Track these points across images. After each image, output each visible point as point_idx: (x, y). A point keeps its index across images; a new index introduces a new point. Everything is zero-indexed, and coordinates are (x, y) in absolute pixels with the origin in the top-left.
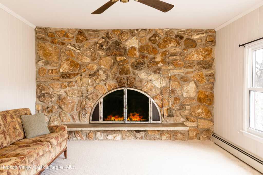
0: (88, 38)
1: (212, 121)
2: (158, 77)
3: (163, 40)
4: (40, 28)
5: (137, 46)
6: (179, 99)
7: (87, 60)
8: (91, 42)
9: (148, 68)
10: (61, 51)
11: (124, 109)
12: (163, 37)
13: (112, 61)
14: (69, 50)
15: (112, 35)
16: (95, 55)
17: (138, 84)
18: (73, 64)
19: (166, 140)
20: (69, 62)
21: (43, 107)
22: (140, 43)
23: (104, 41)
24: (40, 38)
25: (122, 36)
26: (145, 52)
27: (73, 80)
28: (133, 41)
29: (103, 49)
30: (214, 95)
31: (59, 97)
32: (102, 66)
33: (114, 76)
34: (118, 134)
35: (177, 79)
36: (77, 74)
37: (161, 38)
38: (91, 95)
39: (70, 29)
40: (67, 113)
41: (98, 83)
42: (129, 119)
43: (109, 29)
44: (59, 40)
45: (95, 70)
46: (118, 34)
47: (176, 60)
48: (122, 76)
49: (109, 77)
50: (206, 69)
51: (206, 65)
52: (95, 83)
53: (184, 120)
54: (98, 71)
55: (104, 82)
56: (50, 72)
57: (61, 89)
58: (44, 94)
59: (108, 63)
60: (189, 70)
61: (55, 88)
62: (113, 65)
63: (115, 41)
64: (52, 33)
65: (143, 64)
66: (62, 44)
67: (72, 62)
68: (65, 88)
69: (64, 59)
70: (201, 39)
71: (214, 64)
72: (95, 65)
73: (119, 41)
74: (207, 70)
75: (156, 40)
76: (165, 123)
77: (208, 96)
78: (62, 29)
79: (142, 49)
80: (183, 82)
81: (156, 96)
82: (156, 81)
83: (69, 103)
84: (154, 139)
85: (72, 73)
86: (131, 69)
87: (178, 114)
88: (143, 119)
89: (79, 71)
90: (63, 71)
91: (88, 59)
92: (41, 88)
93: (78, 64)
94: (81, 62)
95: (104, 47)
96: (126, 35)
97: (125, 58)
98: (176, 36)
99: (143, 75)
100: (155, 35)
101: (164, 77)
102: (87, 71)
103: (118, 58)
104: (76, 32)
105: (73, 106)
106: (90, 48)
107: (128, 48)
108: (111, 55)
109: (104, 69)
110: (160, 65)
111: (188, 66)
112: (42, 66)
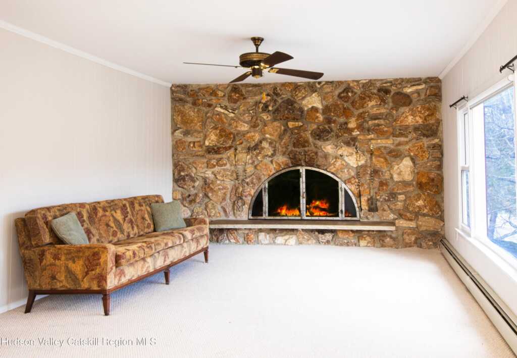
0: (246, 96)
1: (442, 218)
2: (352, 151)
3: (360, 96)
4: (178, 86)
5: (320, 106)
6: (386, 184)
7: (244, 127)
8: (251, 101)
9: (337, 138)
10: (207, 115)
11: (301, 198)
12: (359, 93)
13: (283, 128)
14: (218, 114)
15: (281, 90)
16: (257, 120)
17: (321, 161)
18: (224, 133)
19: (366, 246)
20: (218, 131)
21: (182, 195)
22: (324, 102)
23: (270, 100)
24: (178, 99)
25: (296, 92)
26: (332, 114)
27: (224, 156)
28: (313, 99)
29: (269, 111)
30: (442, 178)
31: (205, 180)
32: (267, 136)
33: (284, 150)
34: (291, 236)
35: (382, 153)
36: (230, 147)
37: (355, 94)
38: (251, 178)
39: (220, 85)
40: (216, 204)
41: (260, 160)
42: (308, 214)
43: (277, 83)
44: (204, 100)
45: (256, 141)
46: (290, 90)
47: (378, 125)
48: (297, 149)
49: (277, 152)
50: (427, 136)
51: (428, 131)
52: (256, 160)
53: (396, 217)
54: (261, 142)
55: (270, 159)
56: (192, 145)
57: (207, 169)
58: (184, 176)
59: (277, 130)
60: (402, 139)
61: (199, 168)
62: (284, 134)
63: (286, 99)
64: (194, 92)
65: (329, 132)
66: (207, 106)
67: (222, 130)
68: (212, 168)
69: (211, 127)
70: (418, 92)
71: (440, 128)
72: (257, 135)
73: (292, 99)
74: (429, 138)
75: (349, 97)
76: (366, 220)
77: (433, 180)
78: (208, 86)
79: (326, 110)
80: (392, 159)
81: (350, 179)
82: (350, 157)
83: (219, 189)
84: (348, 244)
85: (221, 146)
86: (311, 140)
87: (386, 207)
88: (330, 213)
89: (232, 143)
90: (210, 143)
91: (246, 125)
92: (180, 168)
93: (231, 133)
94: (236, 130)
95: (270, 108)
96: (303, 91)
98: (379, 90)
99: (328, 148)
100: (348, 89)
101: (363, 152)
102: (245, 143)
103: (291, 124)
104: (228, 88)
105: (225, 194)
106: (249, 110)
107: (306, 109)
108: (281, 119)
109: (270, 139)
110: (356, 133)
111: (400, 133)
112: (180, 138)
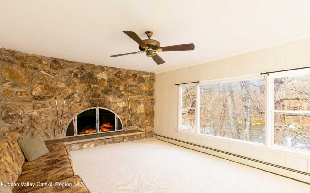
0: (64, 67)
1: (153, 126)
2: (121, 100)
3: (125, 76)
4: (7, 50)
5: (106, 78)
6: (135, 114)
7: (62, 85)
8: (67, 70)
9: (115, 94)
10: (34, 75)
11: (97, 123)
12: (124, 74)
13: (86, 87)
14: (43, 75)
15: (86, 67)
16: (70, 81)
17: (107, 105)
18: (48, 88)
19: (127, 141)
20: (43, 86)
21: (10, 128)
22: (108, 77)
23: (79, 71)
24: (7, 60)
25: (94, 69)
26: (113, 83)
27: (47, 101)
28: (103, 74)
29: (78, 78)
30: (154, 111)
31: (31, 118)
32: (77, 91)
33: (87, 99)
34: (91, 143)
35: (133, 102)
36: (52, 97)
37: (123, 75)
38: (67, 114)
39: (44, 57)
40: (40, 132)
41: (72, 104)
42: (100, 131)
43: (83, 63)
44: (31, 65)
45: (70, 93)
46: (91, 68)
47: (133, 89)
48: (94, 99)
49: (83, 100)
50: (150, 95)
51: (150, 93)
52: (69, 104)
53: (138, 127)
54: (73, 94)
55: (79, 104)
56: (19, 94)
57: (33, 110)
58: (12, 115)
59: (83, 88)
60: (141, 96)
61: (26, 109)
62: (87, 91)
63: (88, 72)
64: (22, 57)
65: (111, 91)
66: (34, 69)
67: (46, 86)
68: (38, 109)
69: (37, 83)
70: (147, 77)
71: (154, 93)
72: (70, 90)
73: (91, 73)
74: (151, 96)
75: (120, 76)
76: (126, 130)
77: (151, 112)
78: (34, 55)
79: (109, 81)
80: (136, 104)
81: (120, 113)
82: (120, 103)
83: (43, 122)
84: (119, 142)
85: (46, 95)
86: (101, 94)
87: (134, 124)
88: (111, 129)
89: (53, 94)
90: (36, 93)
91: (63, 84)
92: (8, 109)
93: (53, 88)
94: (56, 86)
95: (79, 76)
96: (98, 70)
97: (97, 86)
98: (133, 75)
99: (110, 99)
100: (120, 72)
101: (125, 100)
102: (62, 94)
103: (92, 86)
104: (50, 60)
105: (47, 124)
106: (65, 76)
107: (99, 79)
108: (85, 83)
109: (79, 93)
110: (123, 92)
111: (140, 93)
112: (8, 88)
